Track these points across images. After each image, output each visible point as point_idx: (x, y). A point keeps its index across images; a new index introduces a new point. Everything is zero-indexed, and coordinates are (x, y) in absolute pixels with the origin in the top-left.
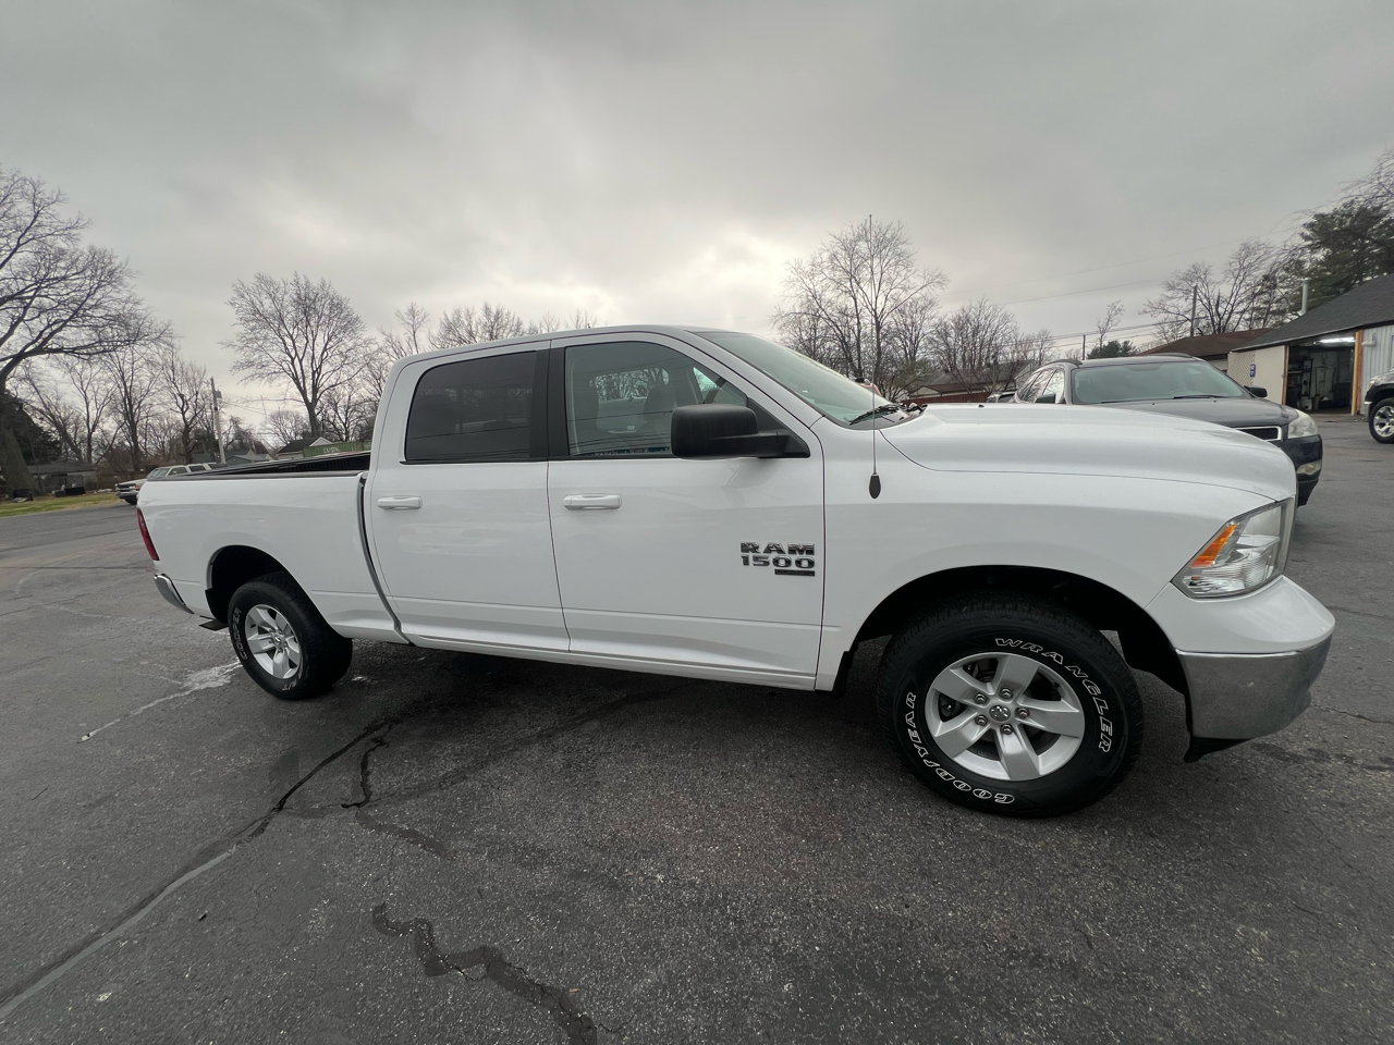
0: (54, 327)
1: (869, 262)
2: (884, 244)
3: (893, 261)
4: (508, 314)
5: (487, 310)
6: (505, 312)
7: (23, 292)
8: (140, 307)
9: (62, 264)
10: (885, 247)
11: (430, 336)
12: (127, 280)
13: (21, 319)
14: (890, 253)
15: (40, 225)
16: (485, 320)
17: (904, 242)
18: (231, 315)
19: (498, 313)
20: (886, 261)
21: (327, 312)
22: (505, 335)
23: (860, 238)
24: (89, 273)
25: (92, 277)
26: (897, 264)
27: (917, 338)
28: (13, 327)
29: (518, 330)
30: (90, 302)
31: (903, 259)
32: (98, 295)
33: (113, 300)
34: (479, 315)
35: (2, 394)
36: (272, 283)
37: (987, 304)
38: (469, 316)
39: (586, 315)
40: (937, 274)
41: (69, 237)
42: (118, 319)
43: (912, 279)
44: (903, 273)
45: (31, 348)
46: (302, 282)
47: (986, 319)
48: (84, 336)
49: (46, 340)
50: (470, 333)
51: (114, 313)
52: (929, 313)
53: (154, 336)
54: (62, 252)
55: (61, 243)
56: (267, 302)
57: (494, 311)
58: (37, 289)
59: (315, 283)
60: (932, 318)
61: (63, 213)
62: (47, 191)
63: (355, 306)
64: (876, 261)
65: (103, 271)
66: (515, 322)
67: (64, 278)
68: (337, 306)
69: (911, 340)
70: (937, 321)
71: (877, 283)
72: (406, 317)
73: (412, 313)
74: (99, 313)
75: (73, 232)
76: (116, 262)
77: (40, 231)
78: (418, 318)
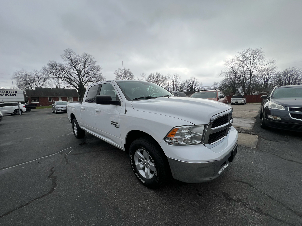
0: (91, 78)
1: (250, 58)
2: (256, 53)
3: (258, 58)
4: (161, 74)
5: (157, 73)
6: (160, 74)
7: (88, 72)
8: (102, 74)
9: (93, 68)
10: (255, 54)
11: (146, 78)
12: (101, 70)
13: (87, 77)
14: (257, 56)
15: (91, 62)
16: (156, 75)
17: (262, 53)
18: (114, 75)
19: (159, 74)
20: (255, 58)
21: (128, 74)
22: (160, 78)
23: (247, 52)
24: (96, 69)
25: (97, 70)
26: (259, 58)
27: (269, 77)
28: (86, 78)
29: (162, 77)
30: (96, 74)
31: (260, 57)
32: (97, 73)
33: (98, 73)
34: (155, 74)
35: (84, 88)
36: (121, 70)
37: (296, 68)
38: (153, 74)
39: (177, 74)
40: (272, 60)
41: (94, 64)
42: (99, 77)
43: (264, 62)
44: (261, 61)
45: (88, 81)
46: (125, 69)
47: (295, 72)
48: (94, 79)
49: (90, 80)
50: (153, 78)
51: (98, 75)
52: (273, 71)
53: (103, 79)
54: (93, 66)
55: (93, 65)
56: (120, 73)
57: (158, 74)
58: (90, 72)
59: (127, 69)
60: (274, 72)
61: (94, 60)
62: (92, 57)
63: (133, 73)
64: (252, 58)
65: (98, 69)
66: (162, 75)
67: (93, 70)
68: (130, 73)
69: (266, 78)
70: (276, 73)
71: (252, 64)
72: (142, 75)
73: (143, 74)
74: (97, 75)
75: (95, 63)
76: (100, 67)
77: (91, 63)
78: (144, 75)
